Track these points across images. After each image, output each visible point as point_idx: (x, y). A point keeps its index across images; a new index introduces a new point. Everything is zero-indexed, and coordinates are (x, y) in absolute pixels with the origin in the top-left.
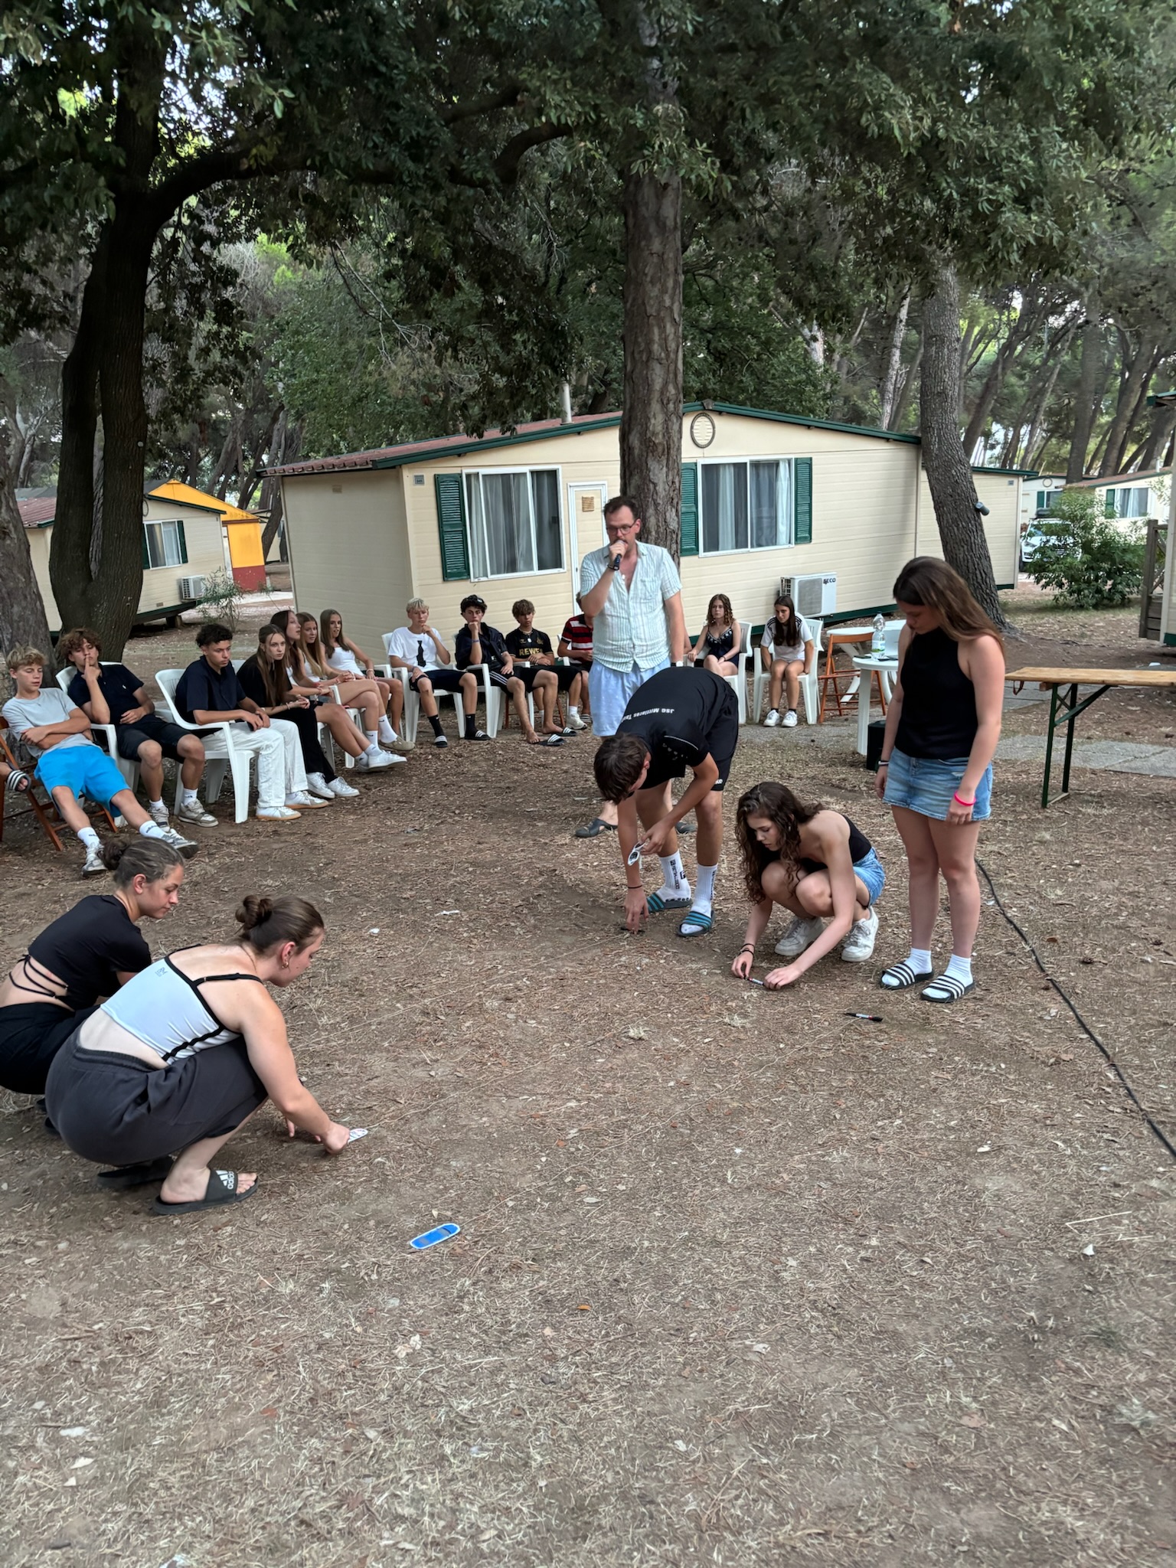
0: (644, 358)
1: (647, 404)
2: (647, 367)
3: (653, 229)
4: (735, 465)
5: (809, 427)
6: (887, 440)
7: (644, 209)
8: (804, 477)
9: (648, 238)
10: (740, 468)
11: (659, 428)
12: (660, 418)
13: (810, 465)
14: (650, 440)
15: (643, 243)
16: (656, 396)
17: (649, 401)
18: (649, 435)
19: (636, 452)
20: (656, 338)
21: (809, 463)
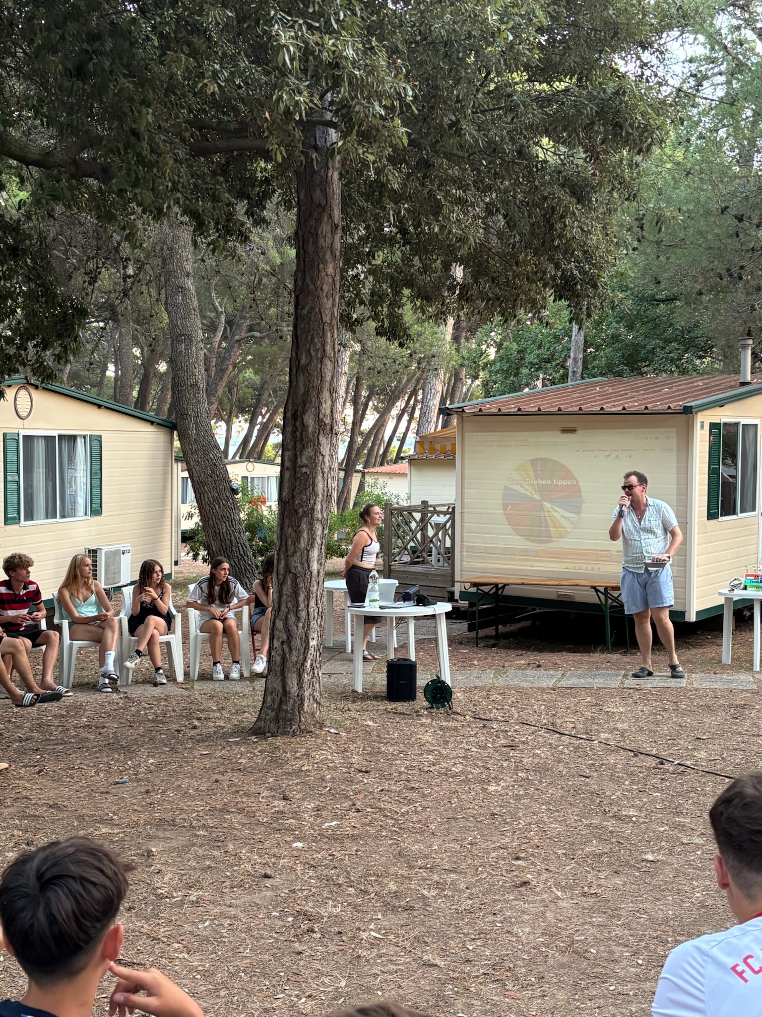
0: (319, 355)
1: (319, 392)
2: (322, 362)
3: (328, 256)
4: (46, 437)
5: (99, 406)
6: (152, 423)
7: (322, 240)
8: (96, 453)
9: (325, 262)
10: (49, 440)
11: (328, 412)
12: (329, 403)
13: (100, 442)
14: (322, 421)
15: (321, 266)
16: (327, 385)
17: (322, 388)
18: (321, 416)
19: (310, 429)
20: (329, 340)
21: (99, 439)
